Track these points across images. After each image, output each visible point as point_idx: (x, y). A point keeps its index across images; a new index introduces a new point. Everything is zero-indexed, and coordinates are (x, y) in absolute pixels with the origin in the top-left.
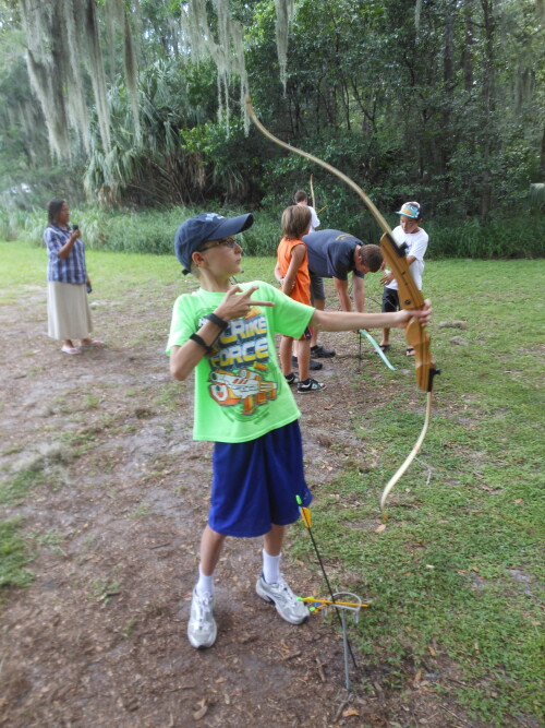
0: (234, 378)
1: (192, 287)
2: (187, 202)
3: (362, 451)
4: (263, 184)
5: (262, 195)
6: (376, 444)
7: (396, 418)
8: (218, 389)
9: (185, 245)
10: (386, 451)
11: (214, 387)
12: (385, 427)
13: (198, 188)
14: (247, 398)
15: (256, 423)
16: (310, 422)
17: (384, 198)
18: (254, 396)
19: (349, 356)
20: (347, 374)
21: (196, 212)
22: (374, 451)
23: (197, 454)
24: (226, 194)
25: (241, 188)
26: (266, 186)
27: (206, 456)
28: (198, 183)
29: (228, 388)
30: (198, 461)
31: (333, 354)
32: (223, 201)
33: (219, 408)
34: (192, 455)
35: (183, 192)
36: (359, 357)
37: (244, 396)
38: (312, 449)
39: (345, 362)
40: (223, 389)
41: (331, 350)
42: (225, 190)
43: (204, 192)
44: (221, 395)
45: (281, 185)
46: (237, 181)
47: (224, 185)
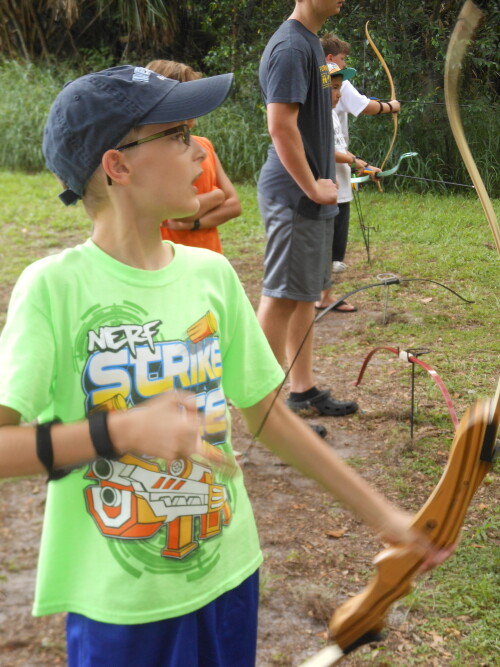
0: (158, 476)
1: (38, 243)
2: (36, 52)
3: (410, 639)
4: (209, 20)
5: (209, 43)
6: (445, 623)
7: (491, 563)
8: (108, 496)
9: (85, 132)
10: (465, 640)
11: (97, 492)
12: (466, 584)
13: (62, 22)
14: (179, 519)
15: (190, 579)
16: (293, 566)
17: (480, 62)
18: (195, 518)
19: (390, 416)
20: (384, 457)
21: (55, 74)
22: (438, 640)
23: (24, 637)
24: (125, 39)
25: (159, 26)
26: (217, 25)
27: (45, 642)
28: (63, 11)
29: (135, 497)
30: (24, 652)
31: (350, 410)
32: (118, 55)
33: (103, 541)
34: (10, 637)
35: (28, 30)
36: (411, 419)
37: (171, 515)
38: (295, 628)
39: (381, 428)
40: (124, 499)
41: (350, 398)
42: (124, 32)
43: (74, 32)
44: (114, 513)
45: (252, 23)
46: (152, 10)
47: (121, 16)
